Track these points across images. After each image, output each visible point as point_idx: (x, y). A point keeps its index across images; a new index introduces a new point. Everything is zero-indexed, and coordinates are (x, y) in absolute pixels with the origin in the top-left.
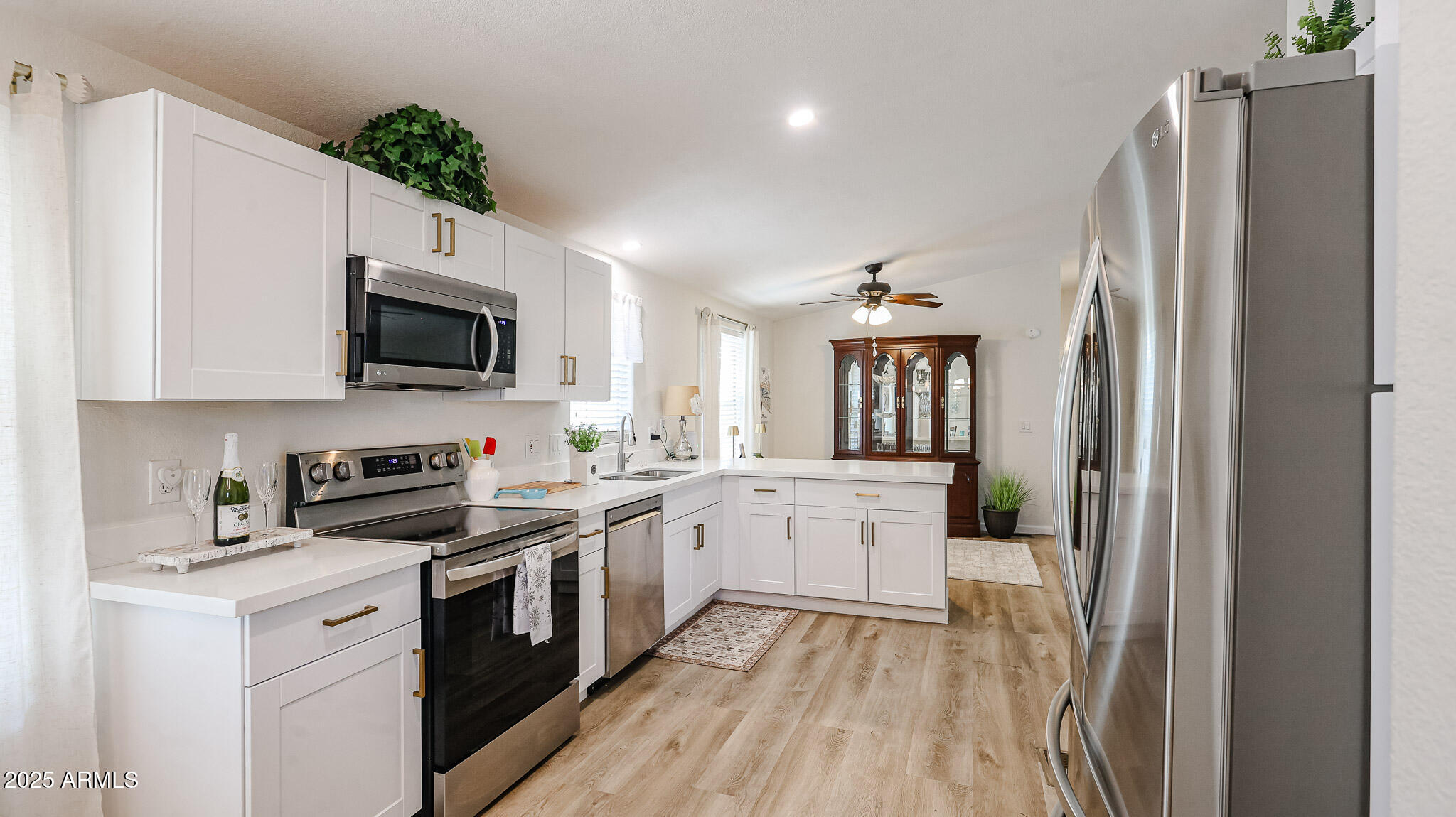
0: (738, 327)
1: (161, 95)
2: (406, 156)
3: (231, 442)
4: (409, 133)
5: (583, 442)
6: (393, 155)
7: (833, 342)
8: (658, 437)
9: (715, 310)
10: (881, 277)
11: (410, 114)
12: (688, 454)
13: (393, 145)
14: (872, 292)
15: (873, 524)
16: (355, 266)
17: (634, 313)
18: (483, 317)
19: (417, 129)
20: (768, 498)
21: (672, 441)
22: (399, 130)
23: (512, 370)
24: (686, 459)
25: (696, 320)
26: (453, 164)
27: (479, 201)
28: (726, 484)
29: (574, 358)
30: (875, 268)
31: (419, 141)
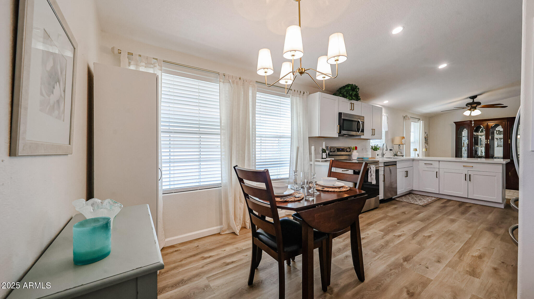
0: (417, 120)
1: (320, 93)
2: (347, 94)
3: (324, 143)
4: (348, 89)
5: (375, 149)
6: (345, 93)
7: (455, 123)
8: (392, 150)
9: (409, 116)
10: (476, 100)
11: (348, 86)
12: (401, 154)
13: (345, 92)
14: (472, 106)
15: (470, 175)
16: (340, 114)
17: (386, 118)
18: (359, 121)
19: (349, 88)
20: (429, 166)
21: (395, 152)
22: (346, 89)
23: (363, 132)
24: (400, 156)
25: (403, 119)
26: (354, 93)
27: (358, 99)
28: (414, 162)
29: (375, 129)
30: (474, 97)
31: (349, 90)
